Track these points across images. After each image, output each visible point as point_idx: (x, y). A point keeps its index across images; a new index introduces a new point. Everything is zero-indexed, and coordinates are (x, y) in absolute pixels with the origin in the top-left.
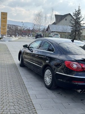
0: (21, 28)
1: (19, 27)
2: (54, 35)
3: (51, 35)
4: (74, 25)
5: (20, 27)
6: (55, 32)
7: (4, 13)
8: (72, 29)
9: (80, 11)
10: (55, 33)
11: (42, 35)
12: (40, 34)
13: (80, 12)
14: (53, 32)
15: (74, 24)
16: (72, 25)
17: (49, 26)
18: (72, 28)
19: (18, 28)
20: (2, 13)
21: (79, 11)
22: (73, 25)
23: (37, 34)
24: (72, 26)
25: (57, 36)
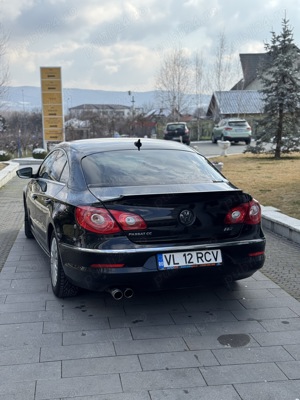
0: (134, 113)
1: (126, 111)
2: (227, 126)
3: (220, 128)
4: (275, 85)
5: (129, 108)
6: (235, 115)
7: (51, 69)
8: (266, 100)
9: (290, 37)
10: (233, 120)
11: (187, 130)
12: (179, 127)
13: (290, 40)
14: (228, 116)
15: (270, 83)
16: (265, 89)
17: (213, 97)
18: (266, 96)
19: (123, 113)
20: (43, 70)
21: (284, 36)
22: (267, 86)
23: (168, 130)
24: (265, 92)
25: (237, 128)
